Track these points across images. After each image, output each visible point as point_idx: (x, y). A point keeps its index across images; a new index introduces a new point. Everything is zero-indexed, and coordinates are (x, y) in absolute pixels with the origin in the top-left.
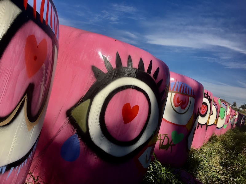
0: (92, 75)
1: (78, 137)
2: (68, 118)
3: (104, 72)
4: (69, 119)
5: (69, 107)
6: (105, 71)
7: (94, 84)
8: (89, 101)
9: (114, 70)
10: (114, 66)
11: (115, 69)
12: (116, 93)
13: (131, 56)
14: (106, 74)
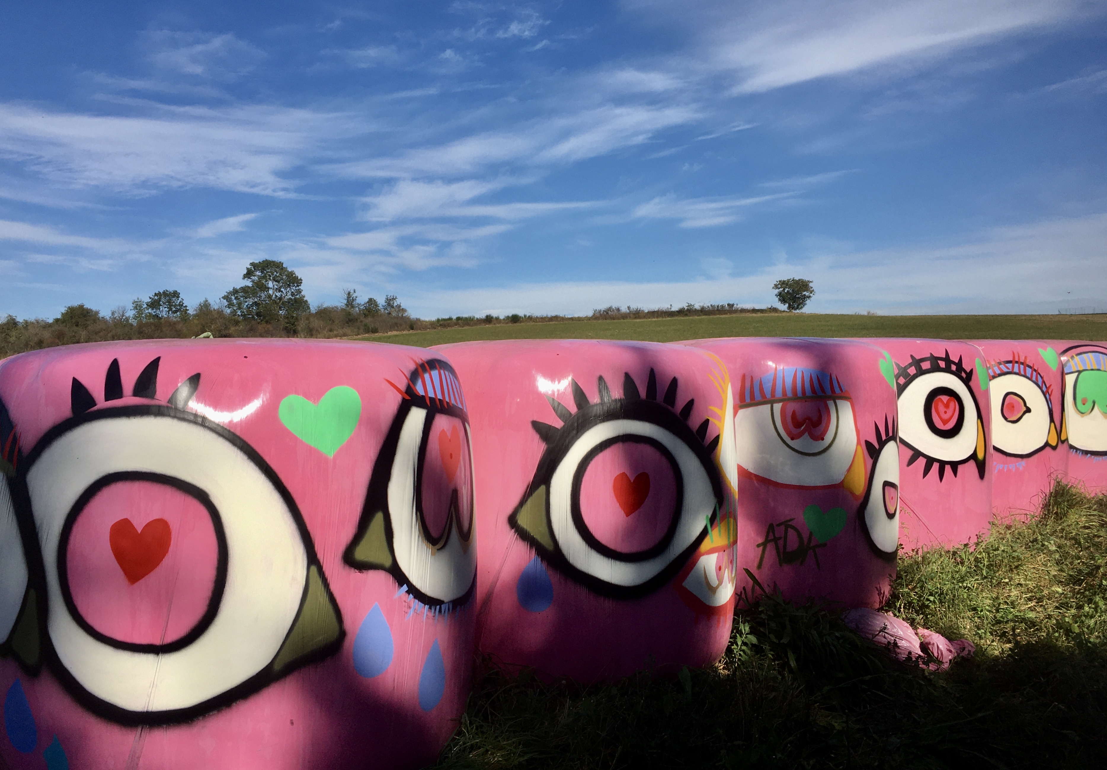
0: (536, 437)
1: (542, 561)
2: (513, 530)
3: (557, 426)
4: (516, 532)
5: (509, 511)
6: (558, 424)
7: (544, 455)
8: (543, 488)
9: (576, 418)
10: (573, 409)
11: (577, 414)
12: (591, 460)
13: (603, 375)
14: (561, 429)
